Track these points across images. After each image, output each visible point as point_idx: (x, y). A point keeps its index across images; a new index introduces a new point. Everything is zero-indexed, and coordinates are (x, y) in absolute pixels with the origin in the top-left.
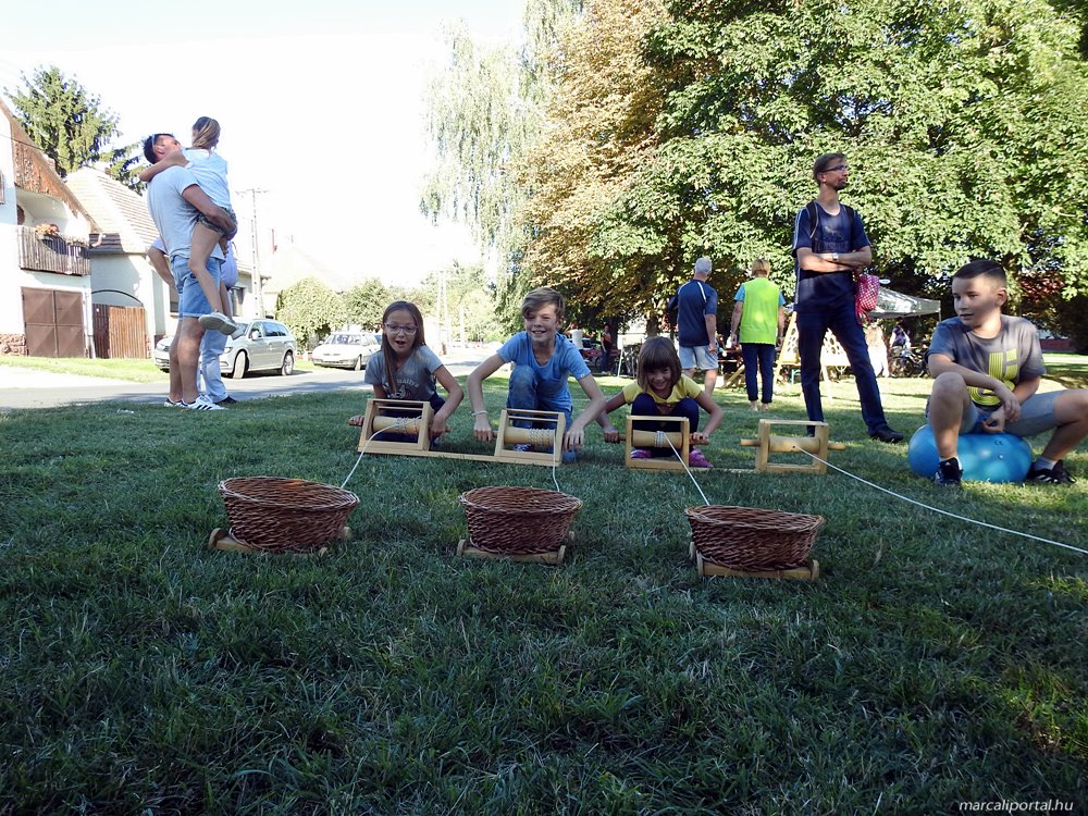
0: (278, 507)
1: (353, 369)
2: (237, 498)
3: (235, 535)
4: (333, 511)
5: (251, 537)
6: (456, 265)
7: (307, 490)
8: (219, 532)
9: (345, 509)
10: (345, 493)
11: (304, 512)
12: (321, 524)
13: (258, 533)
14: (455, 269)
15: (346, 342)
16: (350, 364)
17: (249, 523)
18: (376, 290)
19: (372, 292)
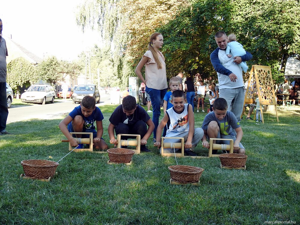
0: (38, 167)
1: (41, 104)
2: (27, 165)
3: (26, 175)
4: (52, 167)
5: (31, 175)
6: (96, 47)
7: (44, 163)
8: (22, 175)
9: (55, 166)
10: (55, 163)
11: (44, 168)
12: (49, 171)
13: (33, 174)
14: (96, 49)
15: (38, 90)
16: (40, 101)
17: (30, 172)
18: (54, 63)
19: (52, 64)
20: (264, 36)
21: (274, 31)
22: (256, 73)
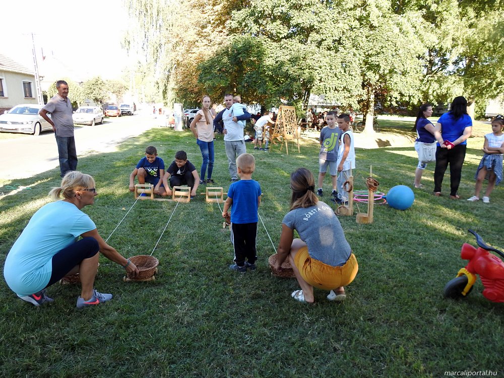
1: (91, 125)
15: (87, 112)
16: (89, 123)
18: (99, 82)
19: (97, 83)
20: (291, 79)
21: (299, 76)
22: (283, 112)
